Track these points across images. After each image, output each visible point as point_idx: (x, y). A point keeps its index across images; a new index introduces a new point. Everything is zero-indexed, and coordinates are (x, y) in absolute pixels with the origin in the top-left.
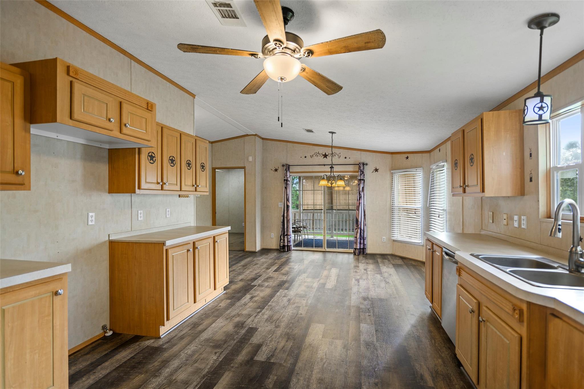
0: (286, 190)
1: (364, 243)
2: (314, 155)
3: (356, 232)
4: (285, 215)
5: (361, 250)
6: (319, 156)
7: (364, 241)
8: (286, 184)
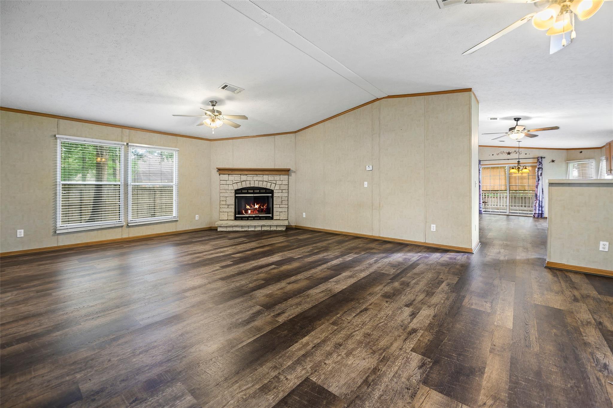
1: (542, 210)
2: (500, 153)
5: (540, 215)
6: (504, 154)
7: (542, 209)
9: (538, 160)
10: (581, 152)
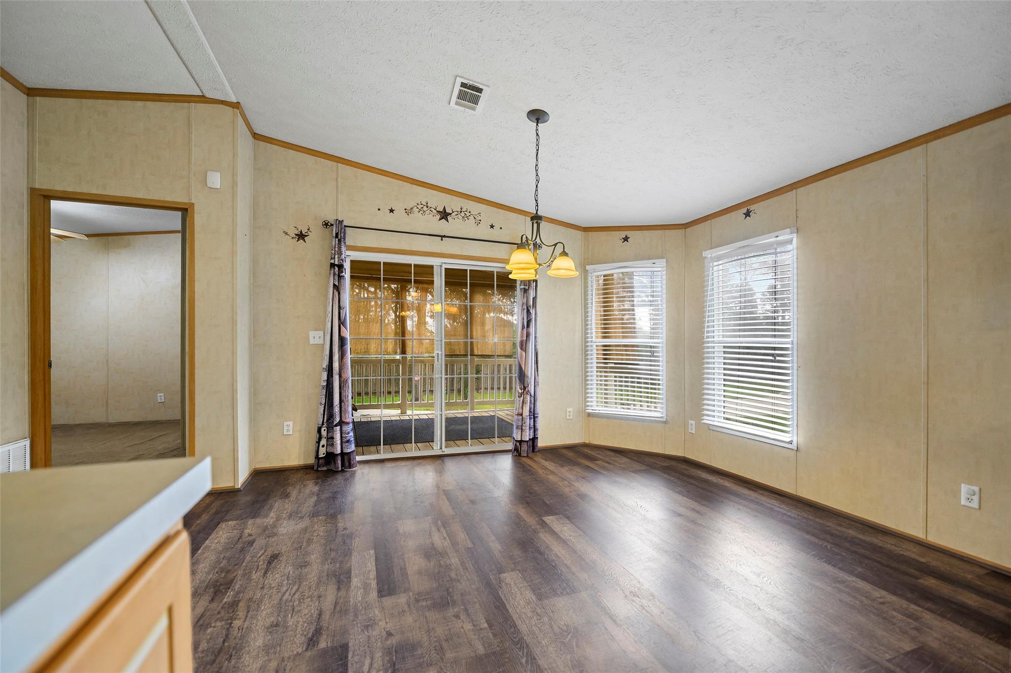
0: (336, 294)
1: (535, 426)
2: (415, 209)
3: (521, 402)
4: (336, 365)
5: (531, 443)
6: (428, 212)
7: (535, 422)
8: (337, 278)
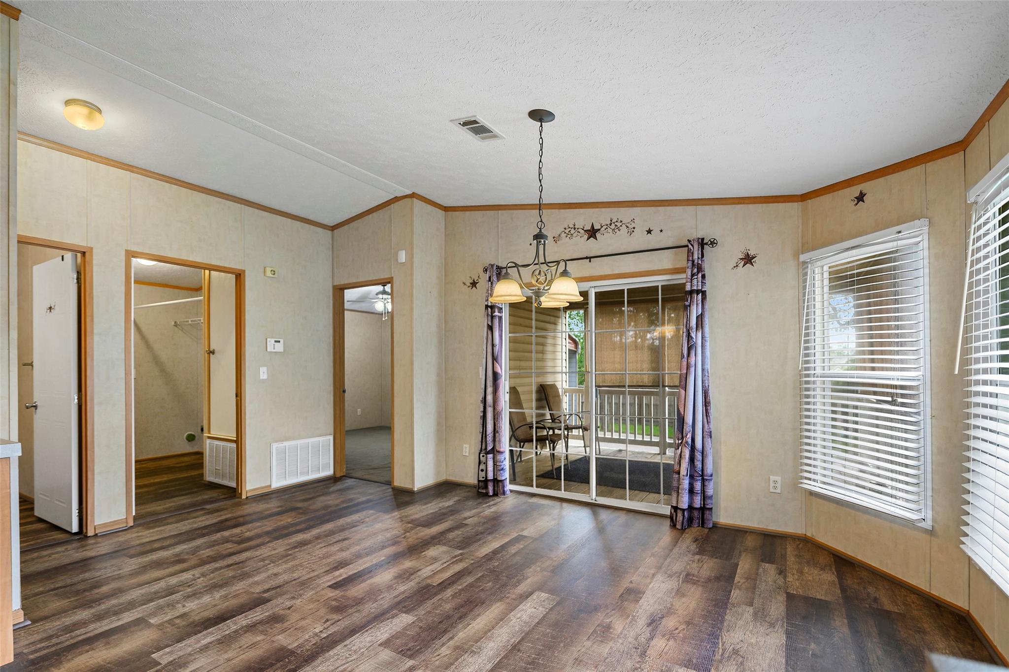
0: (490, 332)
1: (703, 492)
2: (563, 235)
3: (678, 456)
4: (490, 398)
5: (696, 514)
6: (575, 235)
7: (703, 486)
8: (490, 318)
9: (690, 253)
10: (861, 198)
